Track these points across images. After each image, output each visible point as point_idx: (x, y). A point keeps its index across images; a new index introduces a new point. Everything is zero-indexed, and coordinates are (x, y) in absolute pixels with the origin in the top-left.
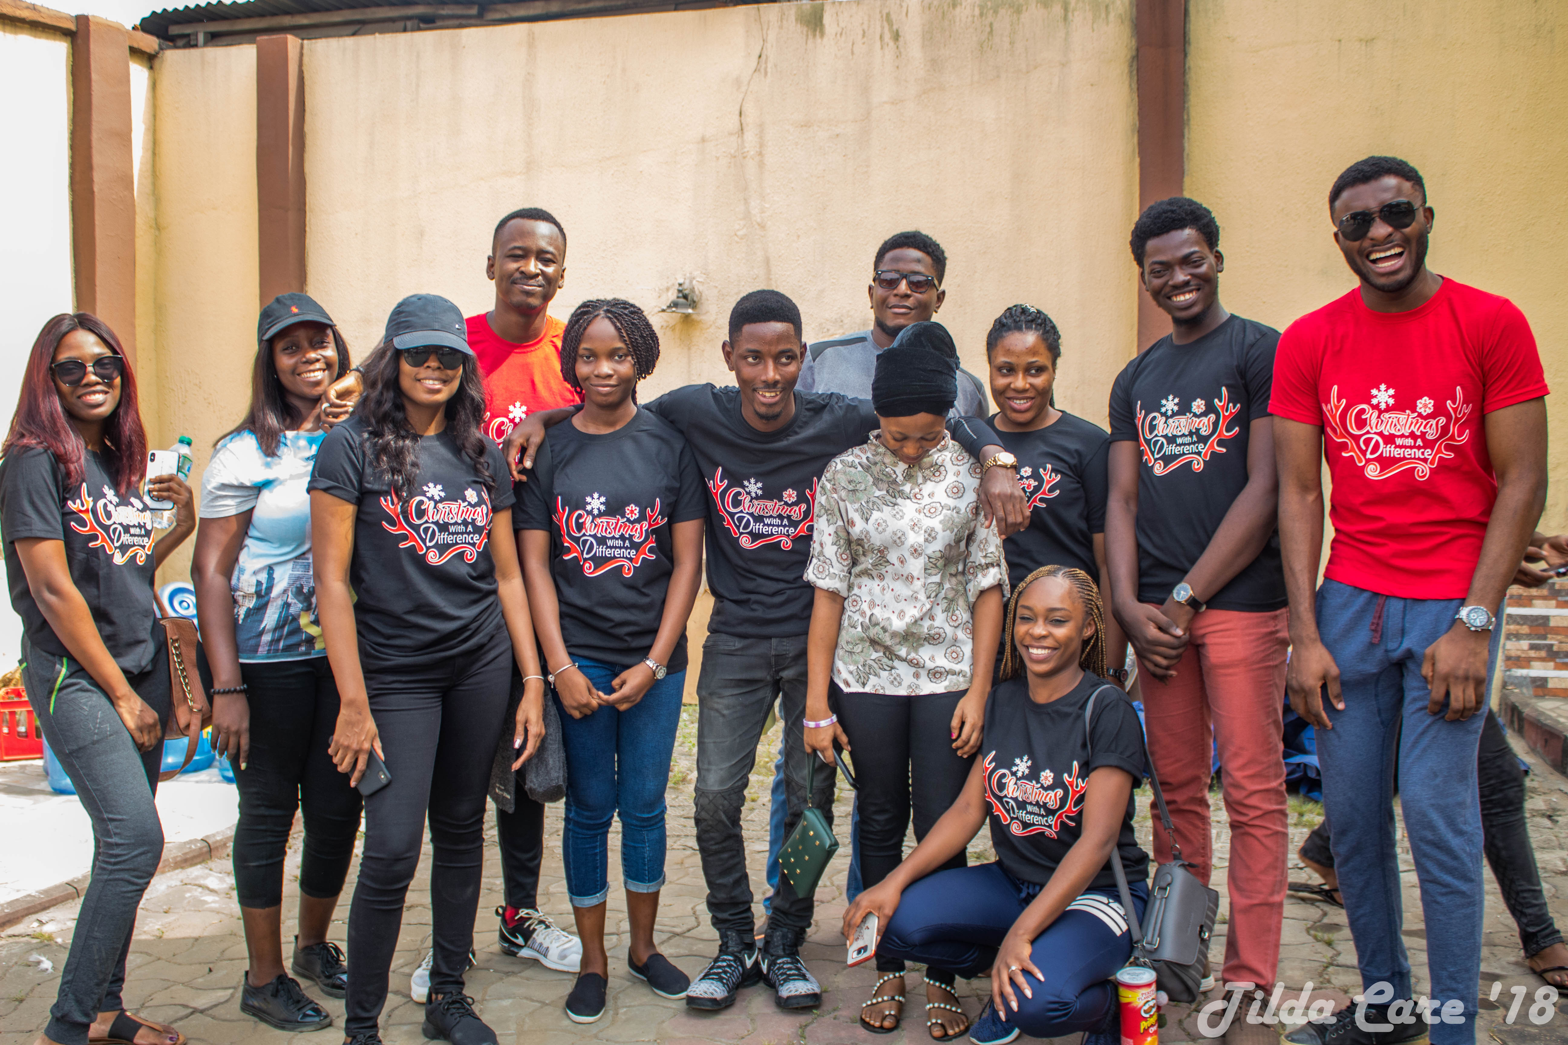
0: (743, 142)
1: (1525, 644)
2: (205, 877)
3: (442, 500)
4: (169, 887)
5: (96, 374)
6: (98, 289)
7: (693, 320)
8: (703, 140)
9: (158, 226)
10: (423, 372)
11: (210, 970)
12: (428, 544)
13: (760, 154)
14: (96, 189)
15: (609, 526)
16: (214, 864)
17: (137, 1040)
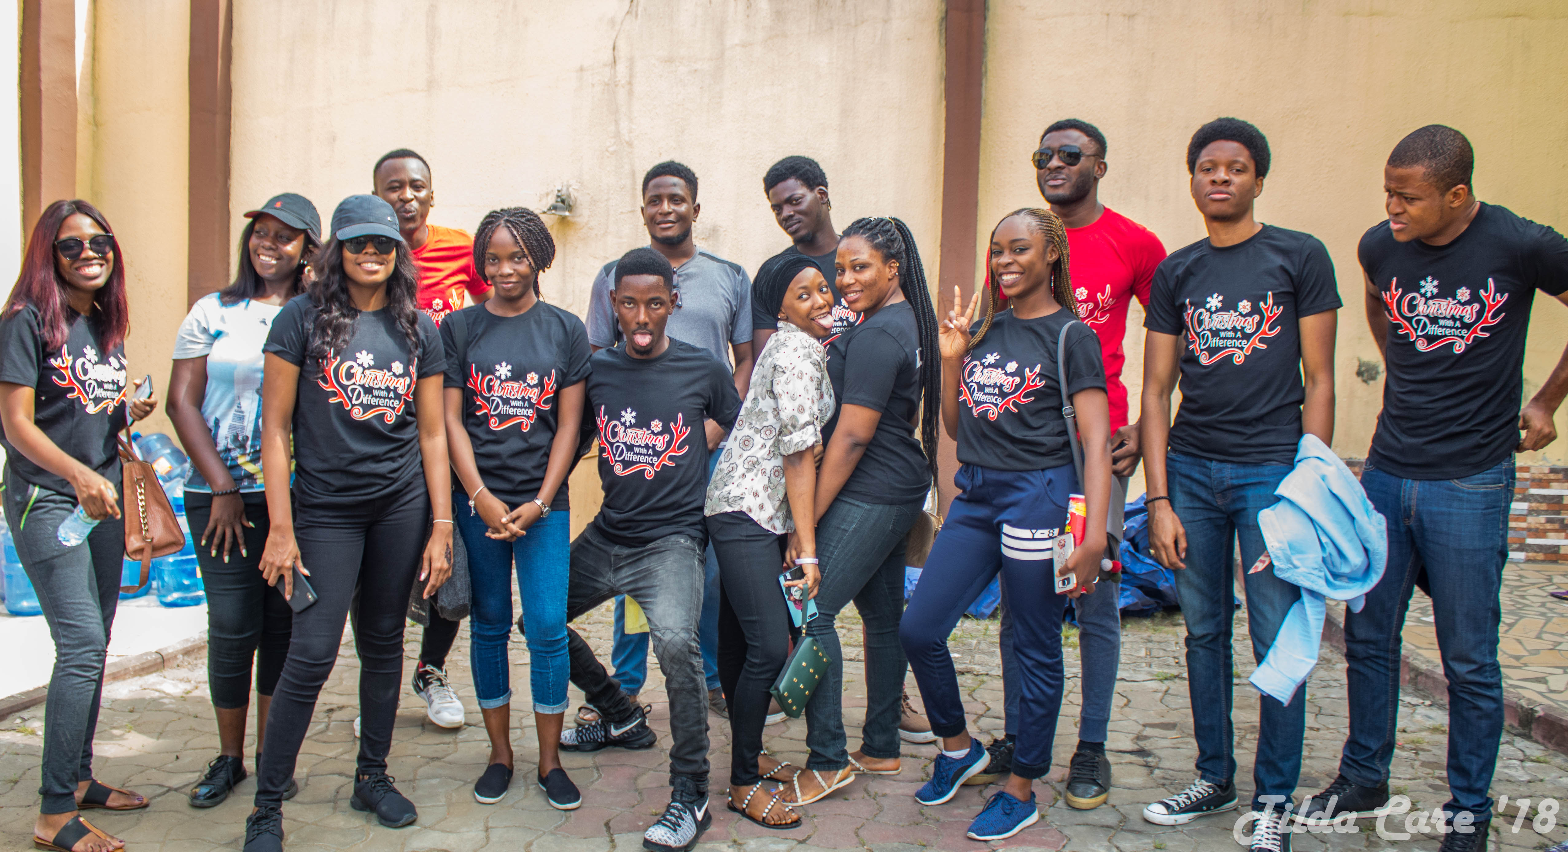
0: (615, 72)
2: (161, 684)
3: (370, 368)
4: (130, 691)
5: (91, 249)
6: (43, 176)
7: (568, 222)
8: (582, 69)
9: (96, 124)
10: (361, 258)
11: (177, 758)
12: (354, 402)
13: (630, 83)
14: (43, 87)
15: (515, 389)
16: (167, 672)
17: (109, 803)
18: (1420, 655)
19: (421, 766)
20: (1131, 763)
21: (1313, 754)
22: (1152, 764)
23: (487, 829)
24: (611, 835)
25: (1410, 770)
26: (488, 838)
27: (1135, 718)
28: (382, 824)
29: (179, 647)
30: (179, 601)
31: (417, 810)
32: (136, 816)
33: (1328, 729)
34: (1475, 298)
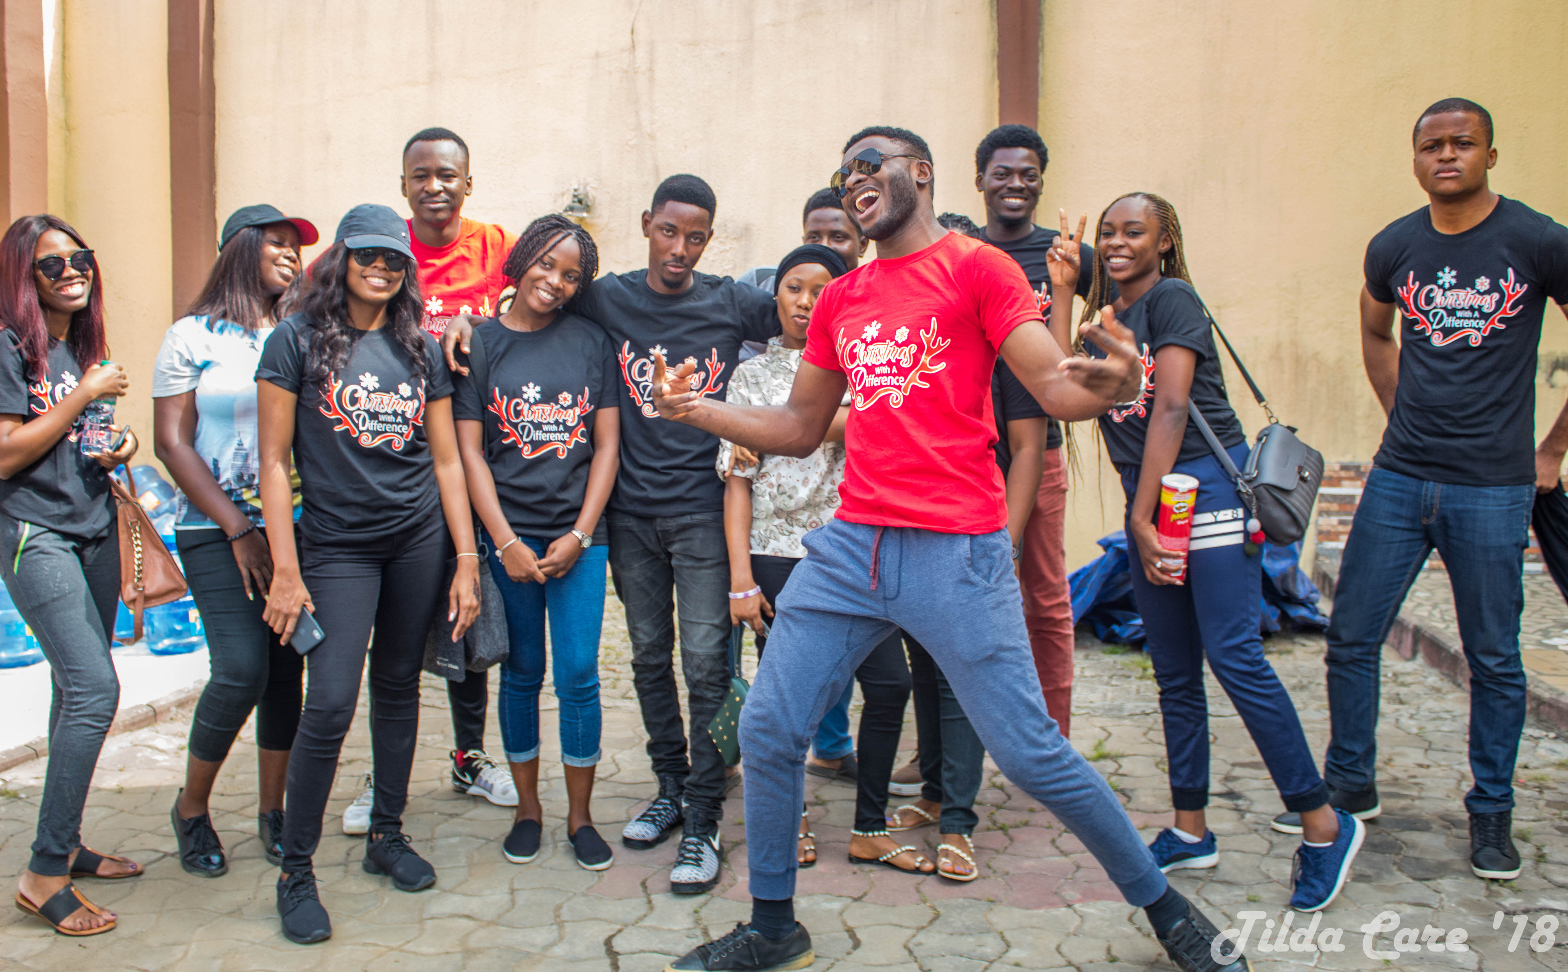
0: (634, 58)
1: (1334, 520)
2: (153, 739)
3: (375, 390)
5: (74, 268)
6: (12, 187)
8: (597, 55)
9: (68, 128)
10: (368, 272)
12: (361, 428)
13: (651, 70)
14: (10, 90)
15: (546, 412)
16: (161, 726)
17: (101, 871)
18: (1542, 682)
19: (439, 824)
20: (1220, 807)
21: (1423, 794)
22: (1243, 808)
23: (512, 891)
24: (648, 895)
25: (1534, 810)
26: (513, 901)
27: (1222, 756)
28: (398, 888)
29: (172, 699)
30: (171, 649)
31: (437, 872)
32: (130, 884)
33: (1440, 765)
34: (1495, 287)
